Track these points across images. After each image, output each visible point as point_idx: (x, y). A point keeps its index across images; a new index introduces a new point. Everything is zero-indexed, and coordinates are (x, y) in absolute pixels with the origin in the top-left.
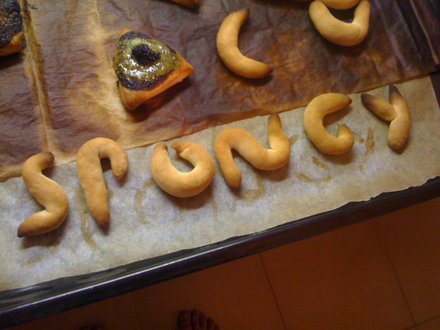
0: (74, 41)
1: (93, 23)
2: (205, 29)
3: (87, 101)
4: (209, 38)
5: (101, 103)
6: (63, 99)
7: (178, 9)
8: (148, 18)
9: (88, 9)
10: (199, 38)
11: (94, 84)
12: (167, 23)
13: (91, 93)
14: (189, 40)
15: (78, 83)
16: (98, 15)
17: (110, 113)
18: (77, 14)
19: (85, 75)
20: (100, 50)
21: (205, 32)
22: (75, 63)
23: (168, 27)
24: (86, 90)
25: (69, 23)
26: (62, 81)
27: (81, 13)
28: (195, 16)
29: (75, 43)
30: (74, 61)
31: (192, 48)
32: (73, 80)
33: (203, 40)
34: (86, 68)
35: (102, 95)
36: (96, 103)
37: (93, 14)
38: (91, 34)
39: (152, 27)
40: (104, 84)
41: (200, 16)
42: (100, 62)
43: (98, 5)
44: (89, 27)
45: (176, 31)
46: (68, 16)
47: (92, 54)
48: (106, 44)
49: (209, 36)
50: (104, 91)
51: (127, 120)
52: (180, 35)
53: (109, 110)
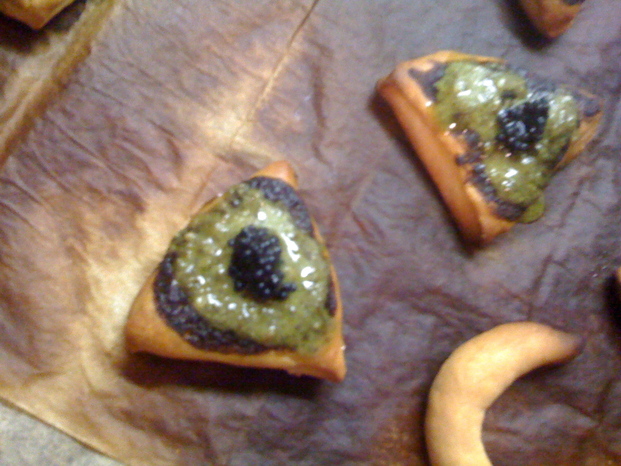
0: (170, 100)
1: (242, 96)
2: (456, 303)
3: (71, 241)
4: (447, 330)
5: (95, 270)
6: (25, 197)
7: (434, 213)
8: (358, 180)
9: (259, 62)
10: (424, 311)
11: (118, 219)
12: (384, 223)
13: (96, 234)
14: (401, 295)
15: (92, 189)
16: (268, 90)
17: (90, 307)
18: (227, 53)
19: (120, 186)
20: (200, 160)
21: (448, 310)
22: (127, 145)
23: (380, 233)
24: (91, 218)
25: (194, 57)
26: (61, 158)
27: (238, 59)
28: (457, 258)
29: (166, 106)
30: (126, 139)
31: (391, 318)
32: (88, 176)
33: (429, 320)
34: (134, 174)
35: (114, 254)
36: (83, 260)
37: (259, 78)
38: (215, 113)
39: (348, 207)
40: (140, 235)
41: (469, 266)
42: (175, 184)
43: (289, 71)
44: (227, 96)
45: (390, 255)
46: (207, 42)
47: (177, 159)
48: (222, 158)
49: (448, 324)
50: (125, 251)
51: (108, 355)
52: (390, 272)
53: (91, 299)
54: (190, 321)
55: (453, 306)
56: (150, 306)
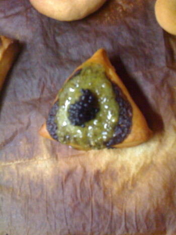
0: (50, 194)
1: (28, 169)
2: (45, 35)
3: (130, 188)
4: (57, 31)
5: (134, 171)
6: (127, 218)
7: (19, 67)
8: (27, 103)
9: (11, 173)
10: (57, 44)
11: (108, 177)
12: (35, 82)
13: (120, 181)
14: (57, 55)
15: (105, 195)
16: (19, 162)
17: (148, 161)
18: (16, 187)
19: (96, 186)
20: (64, 165)
21: (49, 35)
22: (79, 196)
23: (40, 80)
24: (116, 188)
25: (27, 198)
26: (102, 216)
27: (16, 182)
28: (29, 47)
29: (53, 194)
30: (77, 198)
31: (68, 52)
32: (101, 201)
33: (58, 39)
34: (87, 185)
35: (122, 168)
36: (133, 178)
37: (17, 168)
38: (42, 174)
39: (40, 99)
40: (108, 165)
41: (28, 41)
42: (79, 167)
43: (6, 160)
44: (33, 174)
45: (45, 71)
46: (18, 198)
47: (69, 174)
48: (57, 158)
49: (55, 32)
50: (118, 165)
51: (160, 141)
52: (52, 66)
53: (145, 163)
54: (124, 118)
55: (47, 35)
56: (130, 137)
